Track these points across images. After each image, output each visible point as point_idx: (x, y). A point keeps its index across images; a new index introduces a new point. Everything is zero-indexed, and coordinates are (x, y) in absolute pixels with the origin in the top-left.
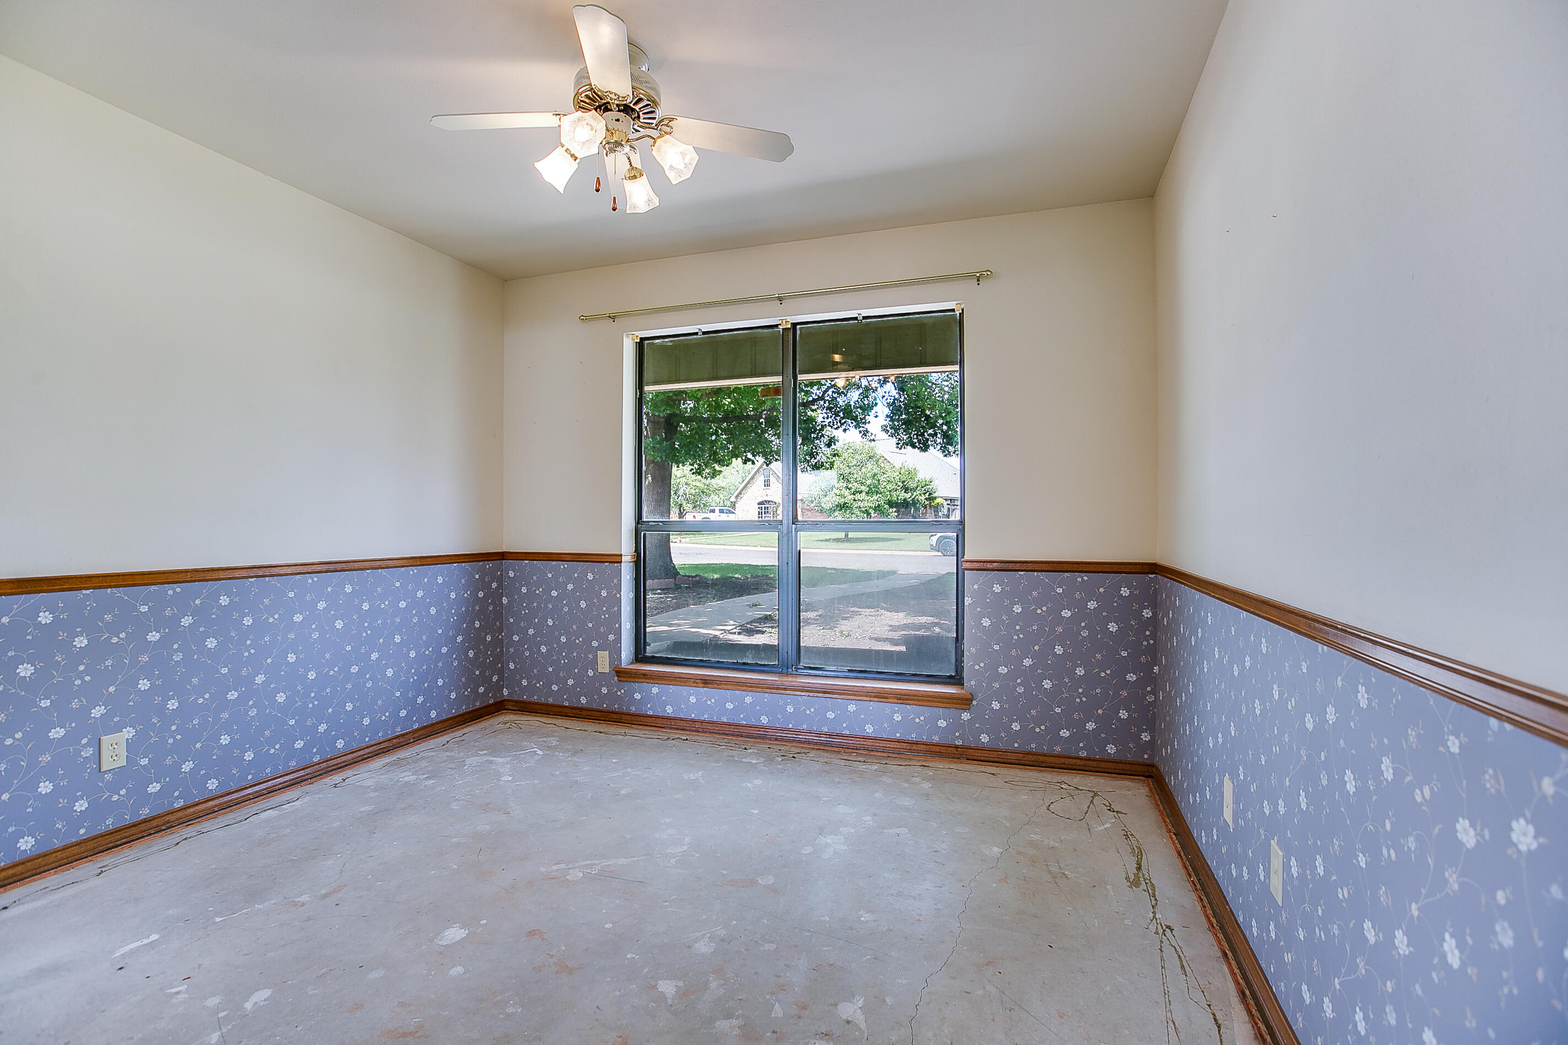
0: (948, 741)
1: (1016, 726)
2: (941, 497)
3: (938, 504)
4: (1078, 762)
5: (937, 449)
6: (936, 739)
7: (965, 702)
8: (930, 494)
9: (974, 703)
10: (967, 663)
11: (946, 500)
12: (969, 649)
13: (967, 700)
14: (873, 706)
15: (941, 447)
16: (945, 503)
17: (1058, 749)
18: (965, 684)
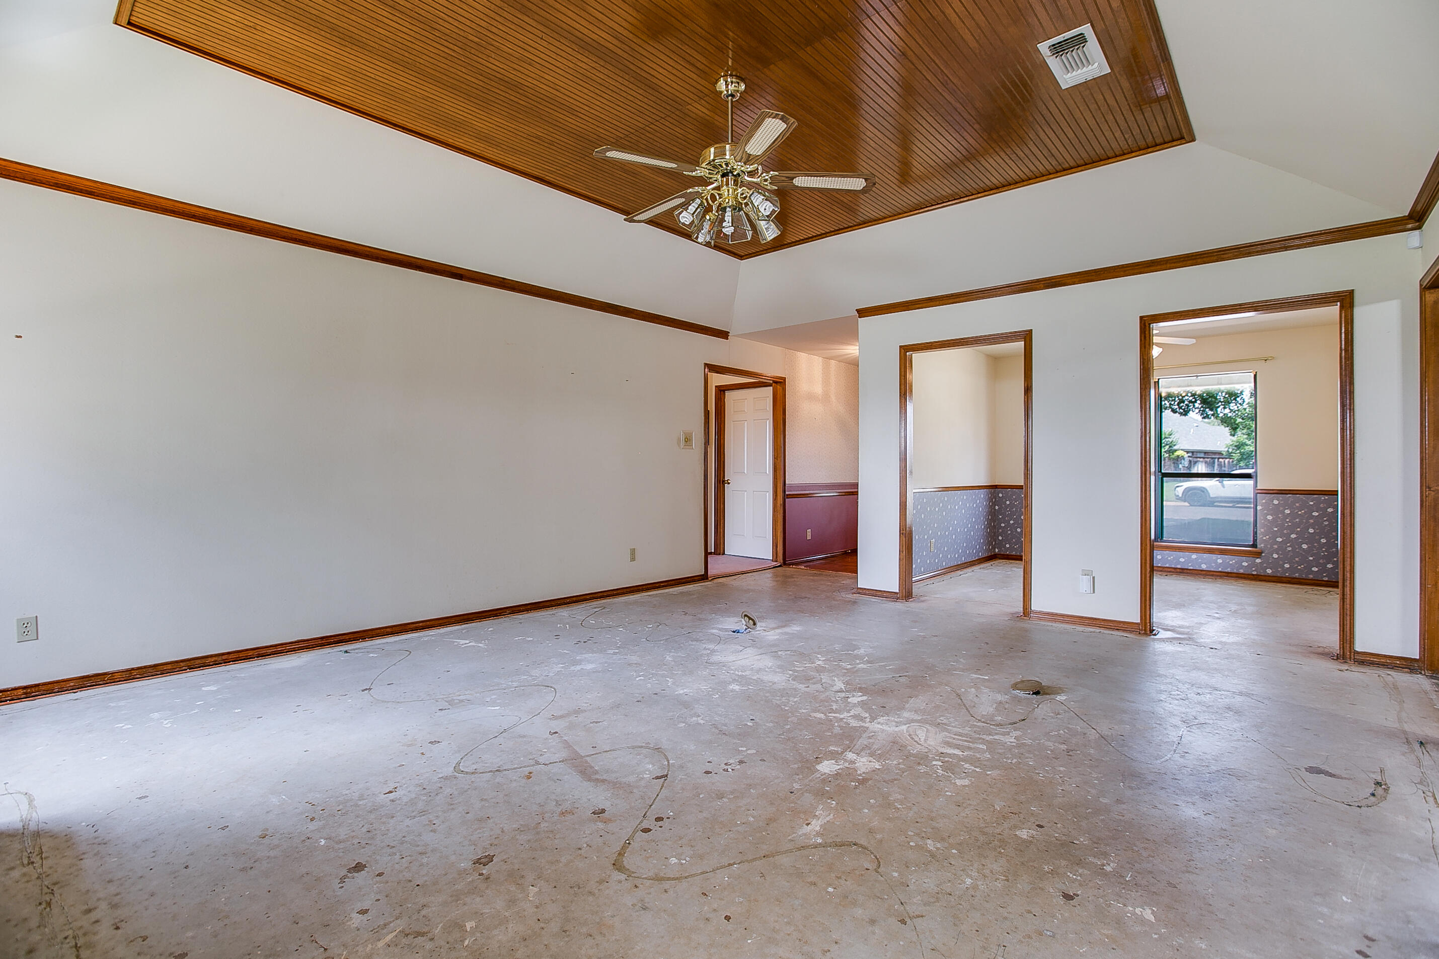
0: (1249, 572)
1: (1287, 566)
2: (1182, 450)
3: (1178, 456)
4: (1323, 583)
5: (1195, 412)
6: (1241, 571)
7: (1259, 554)
8: (1170, 447)
9: (1263, 554)
10: (1259, 536)
11: (1188, 452)
12: (1260, 531)
13: (1259, 553)
14: (1206, 556)
15: (1200, 411)
16: (1186, 455)
17: (1311, 576)
18: (1258, 546)
